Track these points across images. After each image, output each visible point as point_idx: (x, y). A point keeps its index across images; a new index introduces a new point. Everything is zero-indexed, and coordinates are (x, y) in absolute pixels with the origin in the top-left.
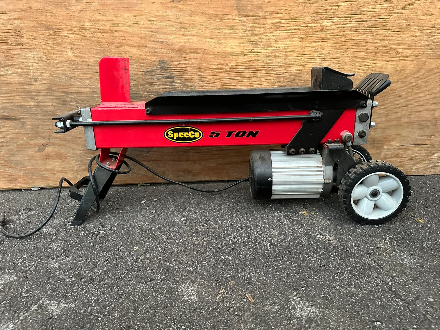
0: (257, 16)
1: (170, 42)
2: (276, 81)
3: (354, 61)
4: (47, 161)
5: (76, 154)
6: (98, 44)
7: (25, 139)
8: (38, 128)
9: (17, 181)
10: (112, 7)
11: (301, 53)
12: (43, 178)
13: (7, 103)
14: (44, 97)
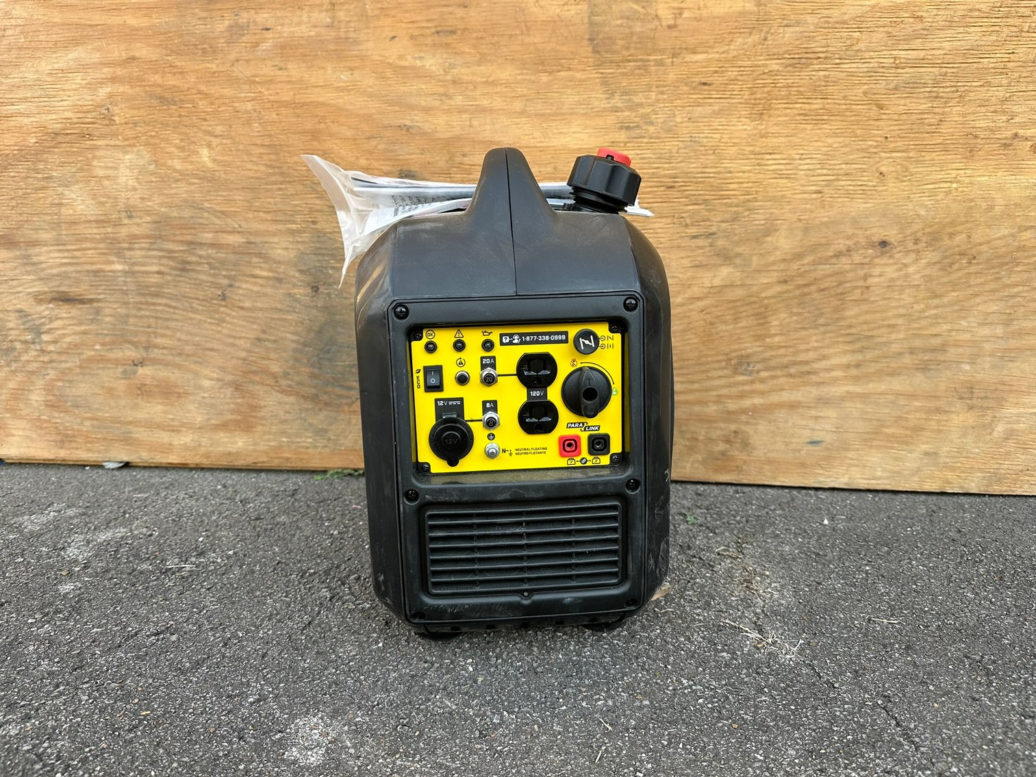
0: (641, 60)
1: (426, 127)
2: (688, 221)
3: (907, 169)
4: (139, 400)
5: (200, 387)
6: (267, 133)
7: (98, 347)
8: (126, 323)
9: (74, 445)
10: (301, 50)
11: (757, 149)
12: (127, 440)
13: (69, 264)
14: (143, 253)
